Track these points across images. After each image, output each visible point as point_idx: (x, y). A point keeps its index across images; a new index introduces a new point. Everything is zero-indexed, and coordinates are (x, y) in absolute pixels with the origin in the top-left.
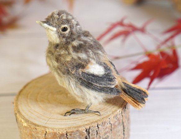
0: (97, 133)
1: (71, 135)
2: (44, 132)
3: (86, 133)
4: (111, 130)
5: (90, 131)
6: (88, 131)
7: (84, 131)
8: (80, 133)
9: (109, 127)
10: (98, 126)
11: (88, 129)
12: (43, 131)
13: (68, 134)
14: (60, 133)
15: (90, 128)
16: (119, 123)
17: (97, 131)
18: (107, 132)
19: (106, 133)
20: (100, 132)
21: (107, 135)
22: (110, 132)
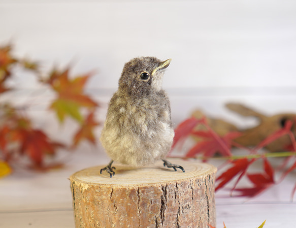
0: (176, 195)
1: (143, 192)
2: (110, 191)
3: (162, 191)
4: (193, 198)
5: (167, 190)
6: (164, 189)
7: (160, 188)
8: (154, 190)
9: (190, 192)
10: (176, 186)
11: (165, 187)
12: (109, 188)
13: (140, 191)
14: (131, 188)
15: (167, 185)
16: (203, 193)
17: (175, 193)
18: (188, 199)
19: (186, 201)
20: (179, 195)
21: (188, 203)
22: (191, 200)
